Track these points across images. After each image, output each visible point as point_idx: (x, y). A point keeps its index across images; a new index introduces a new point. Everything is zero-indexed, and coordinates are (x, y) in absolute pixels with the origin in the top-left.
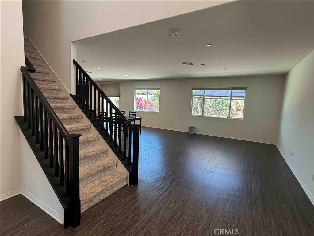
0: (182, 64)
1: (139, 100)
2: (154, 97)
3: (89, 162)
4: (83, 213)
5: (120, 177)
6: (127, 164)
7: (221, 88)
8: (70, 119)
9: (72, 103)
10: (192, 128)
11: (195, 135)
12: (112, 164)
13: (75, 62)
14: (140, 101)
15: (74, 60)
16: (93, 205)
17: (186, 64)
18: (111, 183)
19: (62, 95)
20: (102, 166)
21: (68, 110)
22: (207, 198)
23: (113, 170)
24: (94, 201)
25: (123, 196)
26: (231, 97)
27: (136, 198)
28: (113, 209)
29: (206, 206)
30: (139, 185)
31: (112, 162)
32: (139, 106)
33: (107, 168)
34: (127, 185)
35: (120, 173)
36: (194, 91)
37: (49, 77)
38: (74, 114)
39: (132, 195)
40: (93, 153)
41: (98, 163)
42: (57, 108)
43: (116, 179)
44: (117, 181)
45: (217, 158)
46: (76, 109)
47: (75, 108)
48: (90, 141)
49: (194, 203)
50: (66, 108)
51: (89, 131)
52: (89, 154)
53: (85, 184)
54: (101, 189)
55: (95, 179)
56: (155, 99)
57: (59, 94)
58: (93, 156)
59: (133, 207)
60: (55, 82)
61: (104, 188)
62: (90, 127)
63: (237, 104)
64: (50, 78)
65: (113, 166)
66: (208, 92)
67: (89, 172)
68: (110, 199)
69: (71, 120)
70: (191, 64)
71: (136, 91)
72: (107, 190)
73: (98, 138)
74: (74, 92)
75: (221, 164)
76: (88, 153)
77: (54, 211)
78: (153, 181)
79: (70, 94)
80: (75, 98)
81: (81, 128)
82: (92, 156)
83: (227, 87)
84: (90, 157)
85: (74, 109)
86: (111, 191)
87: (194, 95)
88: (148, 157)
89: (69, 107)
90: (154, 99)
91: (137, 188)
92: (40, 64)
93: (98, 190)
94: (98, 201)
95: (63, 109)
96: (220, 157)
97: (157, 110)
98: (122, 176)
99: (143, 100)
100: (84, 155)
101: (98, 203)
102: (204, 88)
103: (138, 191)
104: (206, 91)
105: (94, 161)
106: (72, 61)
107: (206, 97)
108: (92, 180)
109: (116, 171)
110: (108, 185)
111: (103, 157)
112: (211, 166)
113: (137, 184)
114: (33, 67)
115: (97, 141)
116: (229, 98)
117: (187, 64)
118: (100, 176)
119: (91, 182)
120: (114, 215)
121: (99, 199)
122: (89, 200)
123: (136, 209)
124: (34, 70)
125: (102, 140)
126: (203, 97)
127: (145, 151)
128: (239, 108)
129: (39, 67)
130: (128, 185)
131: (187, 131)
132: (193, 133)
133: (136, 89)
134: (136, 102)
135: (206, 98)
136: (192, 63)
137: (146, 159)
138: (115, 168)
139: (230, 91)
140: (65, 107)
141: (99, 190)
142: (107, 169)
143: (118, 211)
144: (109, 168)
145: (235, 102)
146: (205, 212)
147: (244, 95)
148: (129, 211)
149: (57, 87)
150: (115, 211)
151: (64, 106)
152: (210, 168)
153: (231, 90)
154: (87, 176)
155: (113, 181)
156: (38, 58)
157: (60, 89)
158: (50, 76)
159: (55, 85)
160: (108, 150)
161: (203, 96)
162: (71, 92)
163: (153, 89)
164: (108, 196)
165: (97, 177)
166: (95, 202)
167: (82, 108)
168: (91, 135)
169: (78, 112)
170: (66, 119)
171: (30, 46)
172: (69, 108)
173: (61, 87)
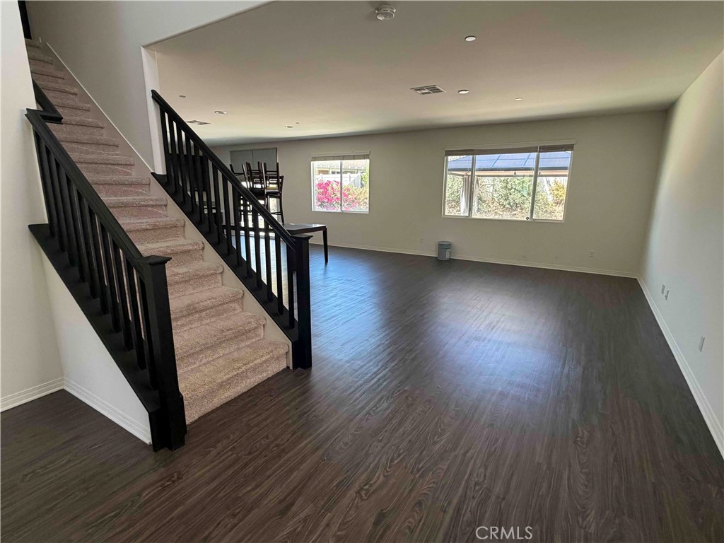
0: (413, 91)
1: (324, 186)
2: (362, 179)
3: (202, 320)
4: (192, 423)
5: (272, 351)
6: (287, 323)
7: (512, 149)
8: (155, 228)
9: (158, 193)
10: (443, 247)
11: (451, 261)
12: (254, 325)
13: (156, 97)
14: (329, 188)
15: (153, 92)
16: (214, 408)
17: (423, 91)
18: (251, 364)
19: (134, 175)
20: (231, 329)
21: (150, 209)
22: (460, 390)
23: (257, 339)
24: (215, 400)
25: (279, 389)
26: (537, 168)
27: (304, 393)
28: (255, 415)
29: (456, 406)
30: (314, 368)
31: (252, 320)
32: (326, 200)
33: (243, 334)
34: (288, 367)
35: (272, 343)
36: (450, 158)
37: (102, 135)
38: (165, 219)
39: (298, 387)
40: (209, 302)
41: (221, 324)
42: (125, 206)
43: (262, 356)
44: (263, 359)
45: (495, 311)
46: (168, 206)
47: (166, 206)
48: (204, 276)
49: (430, 401)
50: (146, 206)
51: (201, 255)
52: (202, 303)
53: (195, 366)
54: (228, 376)
55: (216, 356)
56: (363, 182)
57: (129, 174)
58: (212, 308)
59: (299, 410)
60: (117, 146)
61: (235, 373)
62: (201, 246)
63: (557, 189)
64: (104, 136)
65: (256, 328)
66: (482, 160)
67: (202, 342)
68: (250, 396)
69: (159, 232)
70: (434, 89)
71: (316, 165)
72: (241, 376)
73: (222, 270)
74: (160, 169)
75: (503, 322)
76: (198, 303)
77: (130, 418)
78: (346, 359)
79: (152, 173)
80: (164, 181)
81: (182, 248)
82: (209, 309)
83: (527, 146)
84: (203, 310)
85: (164, 207)
86: (252, 380)
87: (448, 168)
88: (341, 311)
89: (151, 203)
90: (362, 184)
91: (309, 375)
92: (80, 104)
93: (222, 377)
94: (225, 401)
95: (140, 208)
96: (502, 307)
97: (364, 208)
98: (276, 348)
99: (334, 185)
100: (189, 305)
101: (224, 404)
102: (472, 150)
103: (311, 379)
104: (478, 157)
105: (213, 320)
106: (149, 95)
107: (477, 173)
108: (211, 359)
109: (263, 339)
110: (244, 368)
111: (234, 309)
112: (479, 327)
113: (311, 366)
114: (55, 111)
115: (219, 277)
116: (532, 173)
117: (427, 91)
118: (227, 351)
119: (208, 363)
120: (256, 425)
121: (226, 395)
122: (204, 397)
123: (304, 414)
124: (57, 116)
125: (229, 273)
126: (470, 173)
127: (333, 299)
128: (561, 198)
129: (78, 112)
130: (291, 368)
131: (433, 253)
132: (448, 257)
133: (315, 159)
134: (315, 192)
135: (479, 176)
136: (438, 87)
137: (334, 316)
138: (261, 331)
139: (534, 155)
140: (143, 203)
141: (225, 378)
142: (241, 334)
143: (267, 418)
144: (247, 332)
145: (552, 185)
146: (452, 418)
147: (567, 163)
148: (289, 418)
149: (122, 159)
150: (260, 418)
151: (141, 200)
152: (476, 331)
153: (536, 153)
154: (197, 349)
155: (255, 359)
156: (72, 91)
157: (128, 163)
158: (103, 131)
159: (117, 155)
160: (243, 294)
161: (472, 170)
162: (154, 169)
163: (354, 157)
164: (246, 390)
165: (221, 352)
166: (217, 401)
167: (181, 205)
168: (205, 264)
169: (174, 213)
170: (147, 229)
171: (52, 64)
172: (152, 206)
173: (131, 157)
